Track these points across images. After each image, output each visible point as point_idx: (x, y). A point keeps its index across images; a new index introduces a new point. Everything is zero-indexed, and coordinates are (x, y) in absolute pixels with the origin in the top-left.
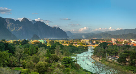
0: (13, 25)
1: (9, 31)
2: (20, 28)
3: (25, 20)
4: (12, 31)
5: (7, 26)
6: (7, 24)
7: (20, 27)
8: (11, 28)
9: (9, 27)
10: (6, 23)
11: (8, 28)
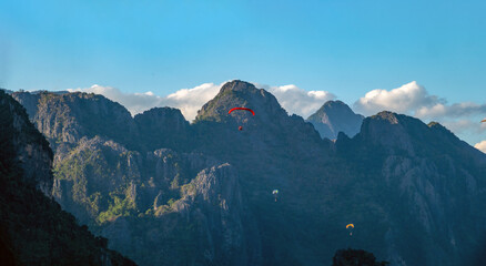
0: (109, 157)
1: (71, 218)
2: (188, 191)
3: (245, 99)
4: (106, 216)
5: (50, 176)
6: (46, 148)
7: (189, 175)
8: (90, 191)
9: (66, 185)
10: (40, 141)
11: (56, 192)
